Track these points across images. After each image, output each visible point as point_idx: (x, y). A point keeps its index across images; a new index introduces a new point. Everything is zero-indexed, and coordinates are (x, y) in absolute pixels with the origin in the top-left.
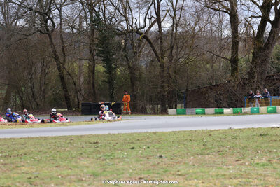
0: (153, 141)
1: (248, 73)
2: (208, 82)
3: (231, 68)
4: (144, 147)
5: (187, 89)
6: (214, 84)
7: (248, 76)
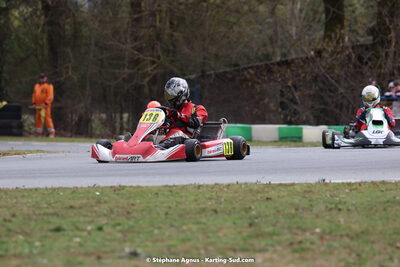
0: (112, 211)
1: (372, 32)
2: (260, 54)
3: (324, 16)
4: (89, 228)
5: (203, 72)
6: (278, 59)
7: (371, 38)
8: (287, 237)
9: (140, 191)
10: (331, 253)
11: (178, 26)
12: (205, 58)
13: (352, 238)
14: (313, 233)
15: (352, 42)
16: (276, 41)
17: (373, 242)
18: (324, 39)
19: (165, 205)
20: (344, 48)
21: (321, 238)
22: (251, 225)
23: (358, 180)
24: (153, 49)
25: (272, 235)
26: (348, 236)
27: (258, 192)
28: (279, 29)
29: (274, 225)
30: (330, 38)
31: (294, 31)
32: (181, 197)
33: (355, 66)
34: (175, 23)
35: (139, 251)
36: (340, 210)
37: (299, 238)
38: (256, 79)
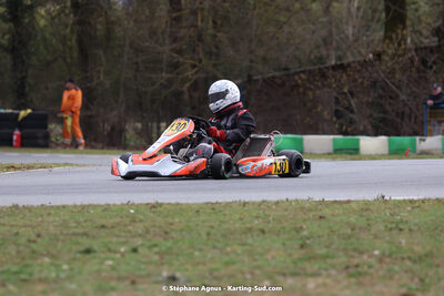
1: (437, 32)
2: (312, 57)
3: (384, 15)
4: (123, 250)
5: (250, 76)
6: (333, 62)
7: (436, 39)
8: (342, 259)
9: (179, 209)
10: (391, 278)
11: (222, 25)
12: (252, 61)
13: (415, 262)
14: (371, 256)
15: (416, 44)
16: (331, 43)
17: (438, 266)
18: (384, 40)
19: (207, 224)
20: (406, 50)
21: (381, 260)
22: (302, 247)
23: (421, 197)
24: (194, 51)
25: (325, 257)
26: (409, 258)
27: (310, 210)
28: (334, 30)
29: (327, 247)
30: (391, 39)
31: (350, 31)
32: (225, 215)
33: (418, 71)
34: (219, 22)
35: (178, 275)
36: (401, 230)
37: (355, 261)
38: (308, 85)
